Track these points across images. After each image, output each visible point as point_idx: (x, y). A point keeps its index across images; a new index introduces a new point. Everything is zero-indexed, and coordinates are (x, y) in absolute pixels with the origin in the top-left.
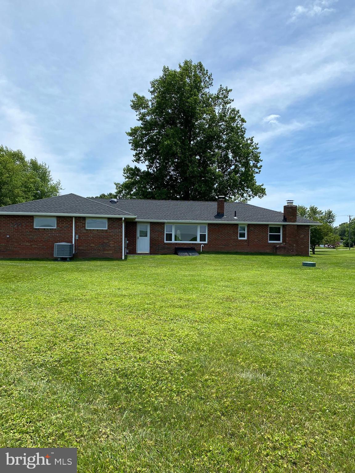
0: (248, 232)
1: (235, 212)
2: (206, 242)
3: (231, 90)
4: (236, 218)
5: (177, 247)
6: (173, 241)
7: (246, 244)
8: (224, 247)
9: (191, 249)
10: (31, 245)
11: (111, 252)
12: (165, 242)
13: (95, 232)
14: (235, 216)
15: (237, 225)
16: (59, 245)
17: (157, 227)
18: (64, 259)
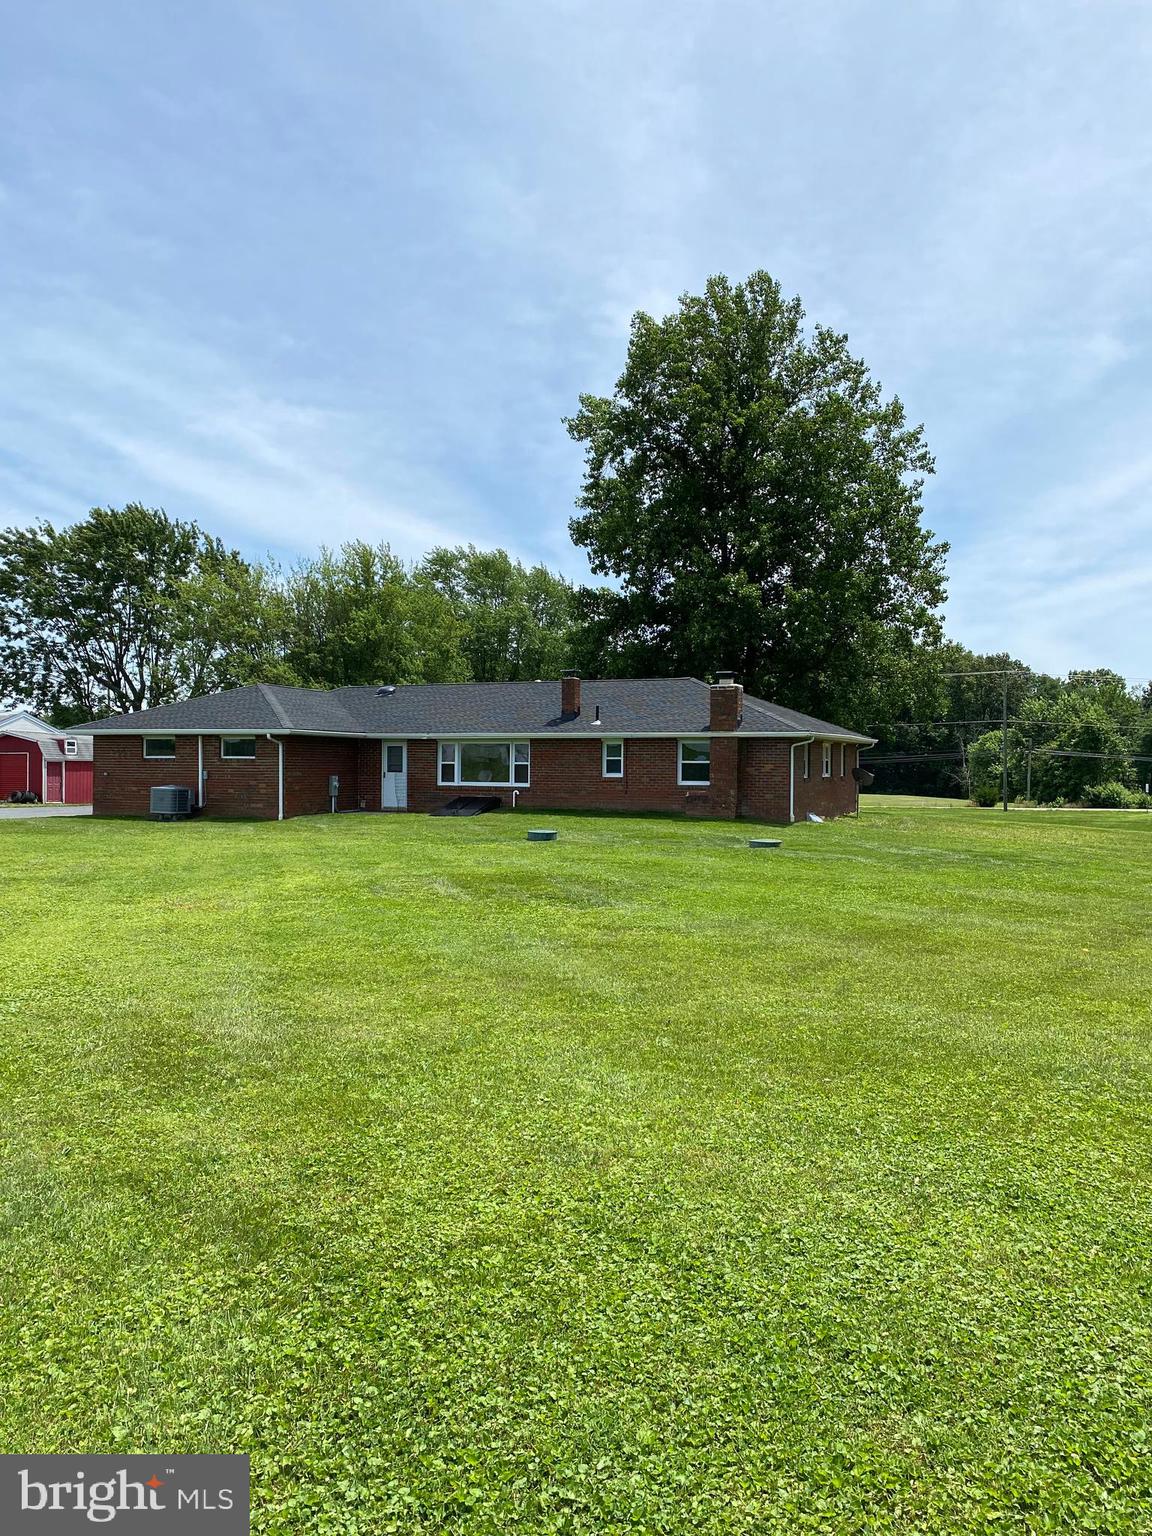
0: (626, 758)
1: (597, 707)
2: (527, 785)
3: (846, 337)
4: (598, 723)
5: (462, 796)
6: (457, 782)
7: (621, 788)
8: (567, 796)
9: (492, 803)
10: (139, 791)
11: (260, 805)
12: (440, 783)
13: (235, 765)
14: (597, 719)
15: (598, 741)
16: (158, 790)
17: (422, 750)
18: (166, 819)
